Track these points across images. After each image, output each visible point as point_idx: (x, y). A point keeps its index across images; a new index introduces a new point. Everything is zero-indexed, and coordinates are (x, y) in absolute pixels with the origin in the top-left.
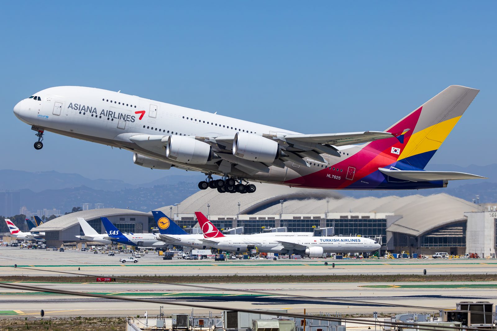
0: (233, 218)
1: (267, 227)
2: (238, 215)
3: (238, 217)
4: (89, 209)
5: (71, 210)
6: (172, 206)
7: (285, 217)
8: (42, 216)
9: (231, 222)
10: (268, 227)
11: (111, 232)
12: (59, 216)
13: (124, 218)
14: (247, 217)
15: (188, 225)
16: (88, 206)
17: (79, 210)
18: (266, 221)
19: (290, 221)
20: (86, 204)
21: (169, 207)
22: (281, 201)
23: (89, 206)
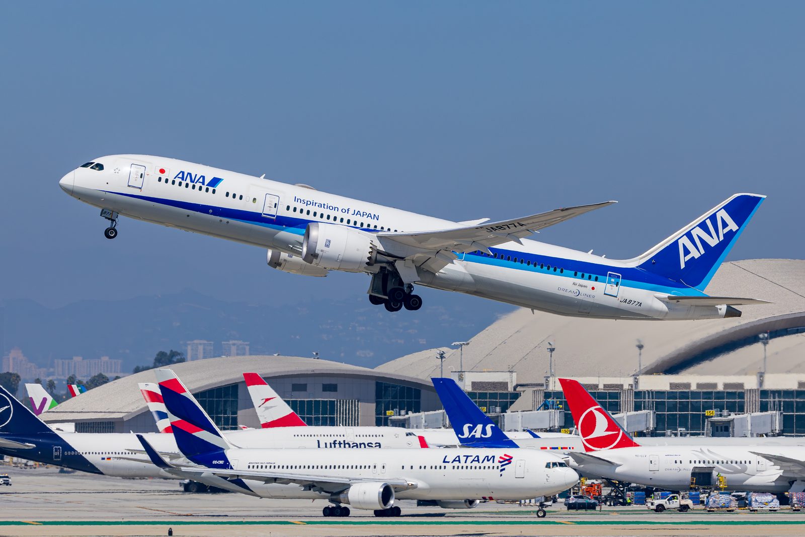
0: (622, 385)
1: (721, 411)
2: (635, 376)
3: (637, 383)
4: (205, 357)
5: (151, 360)
6: (444, 349)
7: (773, 382)
8: (67, 378)
9: (616, 396)
10: (725, 412)
11: (469, 427)
12: (117, 378)
13: (306, 385)
14: (662, 383)
15: (492, 404)
16: (201, 348)
17: (175, 359)
18: (719, 395)
19: (788, 393)
20: (196, 341)
21: (435, 352)
22: (761, 336)
23: (204, 349)
